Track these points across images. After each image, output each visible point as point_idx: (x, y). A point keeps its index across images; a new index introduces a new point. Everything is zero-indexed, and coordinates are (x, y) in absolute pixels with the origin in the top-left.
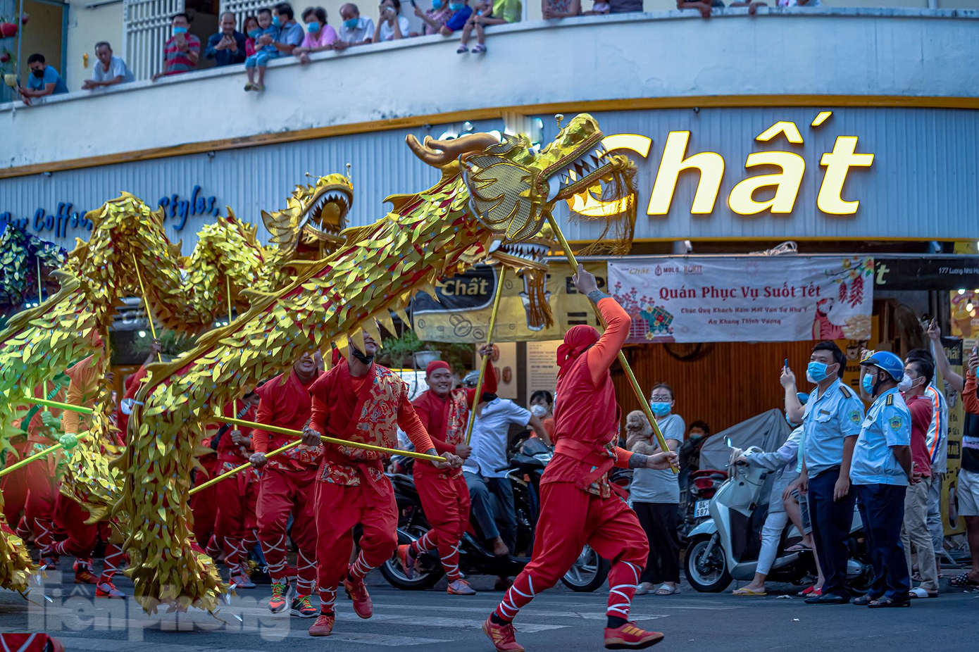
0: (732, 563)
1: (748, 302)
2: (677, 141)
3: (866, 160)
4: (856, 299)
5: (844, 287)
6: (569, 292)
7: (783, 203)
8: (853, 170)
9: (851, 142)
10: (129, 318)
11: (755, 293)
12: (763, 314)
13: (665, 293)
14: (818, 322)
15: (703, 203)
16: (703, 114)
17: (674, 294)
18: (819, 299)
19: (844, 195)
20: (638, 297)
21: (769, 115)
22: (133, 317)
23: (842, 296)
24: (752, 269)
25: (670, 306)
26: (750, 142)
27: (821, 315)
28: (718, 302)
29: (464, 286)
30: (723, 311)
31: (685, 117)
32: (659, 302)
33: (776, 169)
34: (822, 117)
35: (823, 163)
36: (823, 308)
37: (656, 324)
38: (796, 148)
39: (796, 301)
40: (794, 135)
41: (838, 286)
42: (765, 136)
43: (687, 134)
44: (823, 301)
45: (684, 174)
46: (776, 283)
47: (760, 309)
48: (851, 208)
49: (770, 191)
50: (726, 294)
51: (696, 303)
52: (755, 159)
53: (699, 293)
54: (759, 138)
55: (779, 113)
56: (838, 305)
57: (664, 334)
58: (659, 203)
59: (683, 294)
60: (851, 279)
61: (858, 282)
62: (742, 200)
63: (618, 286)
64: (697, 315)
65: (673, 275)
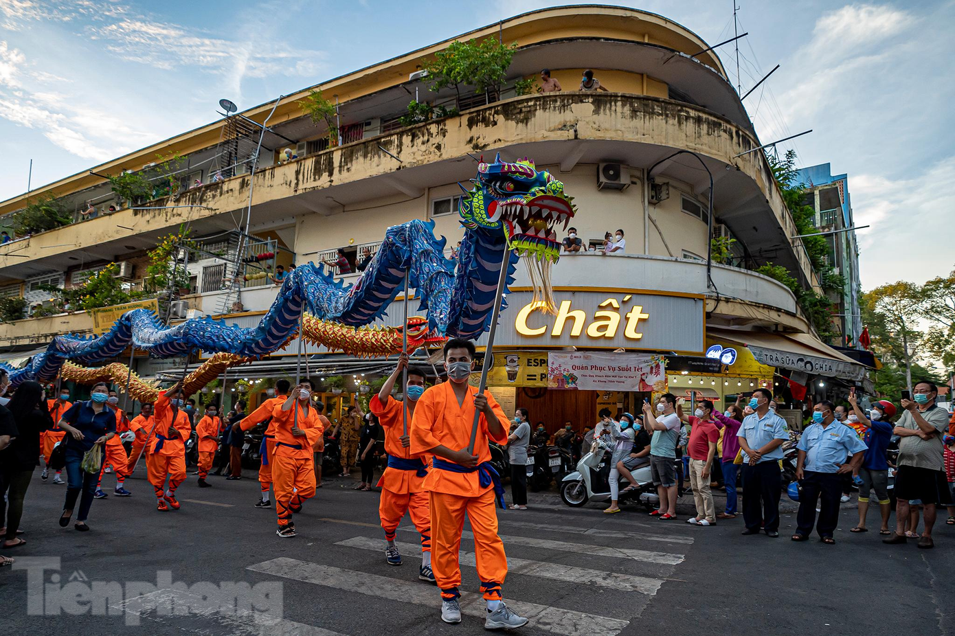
0: (591, 494)
1: (611, 373)
2: (566, 305)
3: (645, 316)
4: (657, 373)
5: (652, 368)
6: (528, 365)
7: (610, 332)
8: (640, 320)
9: (640, 308)
10: (319, 371)
11: (614, 369)
12: (617, 379)
13: (574, 367)
14: (641, 384)
15: (576, 331)
16: (576, 293)
17: (579, 368)
18: (642, 373)
19: (636, 331)
20: (562, 369)
21: (604, 296)
22: (321, 371)
23: (651, 372)
24: (613, 358)
25: (576, 373)
26: (596, 307)
27: (642, 380)
28: (598, 372)
29: (477, 361)
30: (600, 376)
31: (568, 295)
32: (572, 371)
33: (608, 318)
34: (628, 297)
35: (628, 316)
36: (644, 377)
37: (570, 381)
38: (616, 310)
39: (632, 373)
40: (615, 304)
41: (650, 367)
42: (604, 304)
43: (570, 302)
44: (644, 374)
45: (567, 319)
46: (624, 365)
47: (616, 377)
48: (639, 336)
49: (605, 327)
50: (601, 369)
51: (588, 372)
52: (599, 314)
53: (590, 368)
54: (602, 305)
55: (609, 295)
56: (650, 376)
57: (574, 386)
58: (557, 331)
59: (582, 368)
60: (655, 364)
61: (658, 366)
62: (593, 331)
63: (553, 363)
64: (588, 377)
65: (577, 360)
